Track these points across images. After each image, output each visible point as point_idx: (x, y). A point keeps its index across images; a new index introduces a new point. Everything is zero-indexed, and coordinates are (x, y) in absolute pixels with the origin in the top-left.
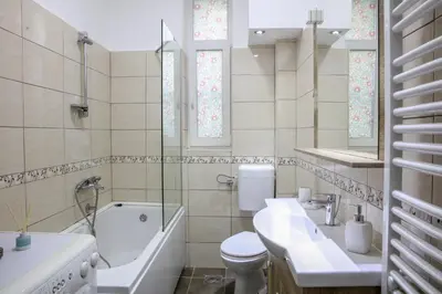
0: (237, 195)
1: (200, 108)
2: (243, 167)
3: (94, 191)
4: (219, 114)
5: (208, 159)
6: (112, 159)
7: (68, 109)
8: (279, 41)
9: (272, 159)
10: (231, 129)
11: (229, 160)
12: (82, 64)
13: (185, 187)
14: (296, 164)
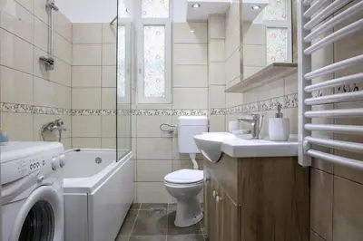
0: (177, 141)
1: (147, 72)
2: (181, 117)
3: (58, 132)
4: (162, 77)
5: (153, 112)
6: (72, 112)
7: (37, 60)
8: (211, 16)
9: (205, 112)
10: (172, 87)
11: (170, 112)
12: (49, 27)
13: (134, 135)
14: (225, 114)
